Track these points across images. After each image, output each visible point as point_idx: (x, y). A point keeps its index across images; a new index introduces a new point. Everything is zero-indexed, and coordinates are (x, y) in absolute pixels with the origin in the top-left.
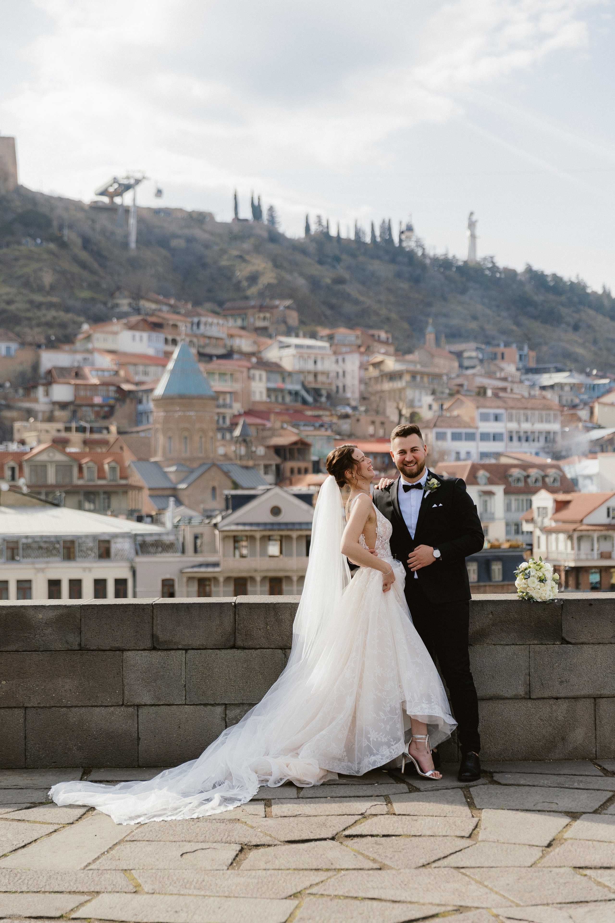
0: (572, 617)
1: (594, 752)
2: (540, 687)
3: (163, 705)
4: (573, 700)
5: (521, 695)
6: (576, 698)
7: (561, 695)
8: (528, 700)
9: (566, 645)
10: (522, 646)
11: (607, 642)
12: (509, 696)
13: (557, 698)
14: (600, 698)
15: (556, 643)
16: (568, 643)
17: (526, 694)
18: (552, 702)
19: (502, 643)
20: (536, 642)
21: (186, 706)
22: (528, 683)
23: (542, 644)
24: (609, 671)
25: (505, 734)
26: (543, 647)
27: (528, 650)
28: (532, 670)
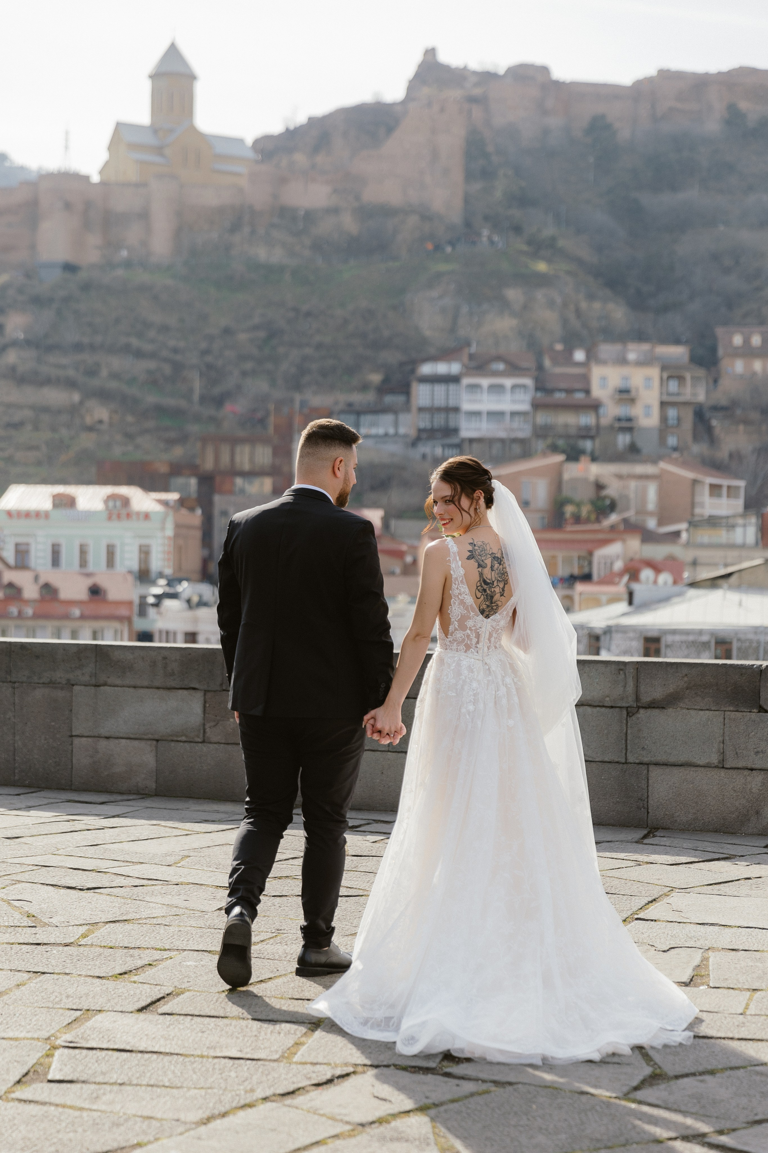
2: (734, 755)
3: (368, 750)
5: (714, 763)
7: (757, 766)
8: (722, 770)
9: (763, 714)
10: (717, 712)
12: (701, 763)
13: (752, 769)
15: (753, 711)
17: (719, 762)
18: (746, 772)
19: (696, 707)
20: (731, 709)
21: (389, 753)
22: (722, 751)
23: (738, 711)
25: (696, 803)
26: (739, 715)
27: (722, 716)
28: (727, 738)
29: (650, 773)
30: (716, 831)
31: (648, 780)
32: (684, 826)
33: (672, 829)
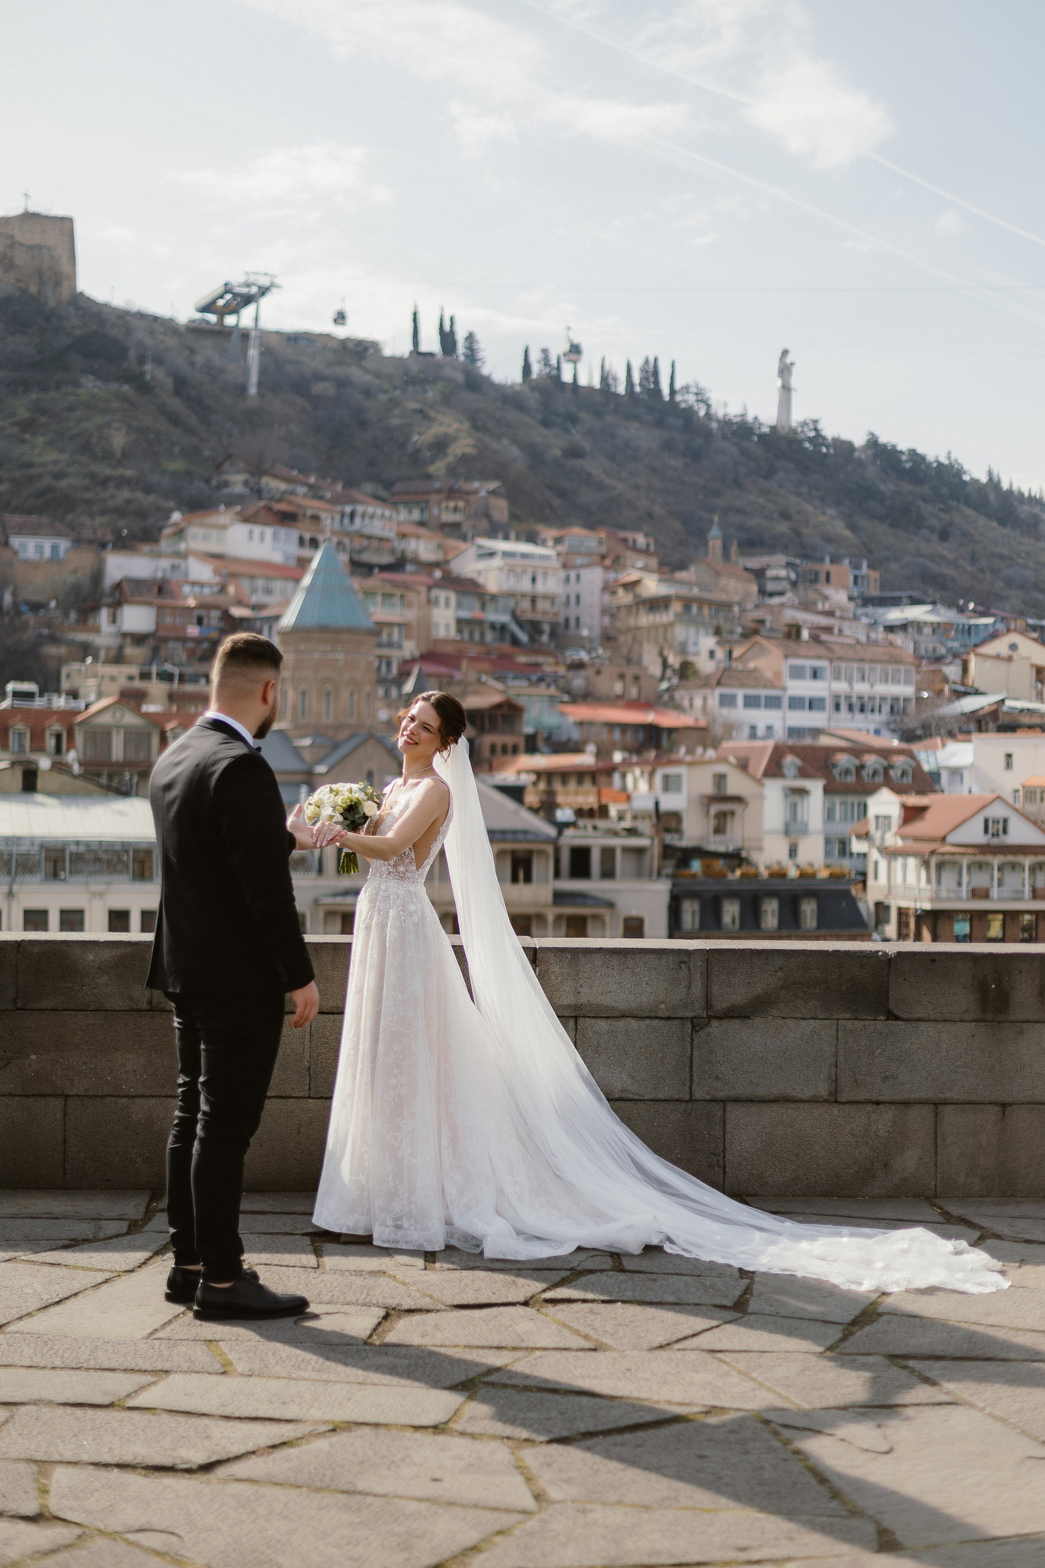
0: (905, 980)
1: (933, 1187)
2: (852, 1084)
3: (274, 1097)
4: (902, 1106)
5: (822, 1096)
6: (907, 1104)
7: (885, 1098)
8: (834, 1105)
9: (894, 1022)
10: (826, 1022)
11: (957, 1019)
12: (804, 1097)
13: (878, 1103)
14: (944, 1104)
15: (879, 1018)
16: (897, 1018)
17: (830, 1094)
18: (870, 1108)
19: (796, 1015)
20: (848, 1016)
21: (310, 1100)
22: (834, 1077)
23: (856, 1019)
24: (959, 1063)
25: (797, 1155)
26: (858, 1024)
27: (835, 1027)
28: (841, 1059)
29: (728, 1114)
30: (826, 1194)
31: (724, 1124)
32: (780, 1190)
33: (761, 1195)
